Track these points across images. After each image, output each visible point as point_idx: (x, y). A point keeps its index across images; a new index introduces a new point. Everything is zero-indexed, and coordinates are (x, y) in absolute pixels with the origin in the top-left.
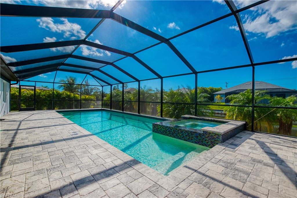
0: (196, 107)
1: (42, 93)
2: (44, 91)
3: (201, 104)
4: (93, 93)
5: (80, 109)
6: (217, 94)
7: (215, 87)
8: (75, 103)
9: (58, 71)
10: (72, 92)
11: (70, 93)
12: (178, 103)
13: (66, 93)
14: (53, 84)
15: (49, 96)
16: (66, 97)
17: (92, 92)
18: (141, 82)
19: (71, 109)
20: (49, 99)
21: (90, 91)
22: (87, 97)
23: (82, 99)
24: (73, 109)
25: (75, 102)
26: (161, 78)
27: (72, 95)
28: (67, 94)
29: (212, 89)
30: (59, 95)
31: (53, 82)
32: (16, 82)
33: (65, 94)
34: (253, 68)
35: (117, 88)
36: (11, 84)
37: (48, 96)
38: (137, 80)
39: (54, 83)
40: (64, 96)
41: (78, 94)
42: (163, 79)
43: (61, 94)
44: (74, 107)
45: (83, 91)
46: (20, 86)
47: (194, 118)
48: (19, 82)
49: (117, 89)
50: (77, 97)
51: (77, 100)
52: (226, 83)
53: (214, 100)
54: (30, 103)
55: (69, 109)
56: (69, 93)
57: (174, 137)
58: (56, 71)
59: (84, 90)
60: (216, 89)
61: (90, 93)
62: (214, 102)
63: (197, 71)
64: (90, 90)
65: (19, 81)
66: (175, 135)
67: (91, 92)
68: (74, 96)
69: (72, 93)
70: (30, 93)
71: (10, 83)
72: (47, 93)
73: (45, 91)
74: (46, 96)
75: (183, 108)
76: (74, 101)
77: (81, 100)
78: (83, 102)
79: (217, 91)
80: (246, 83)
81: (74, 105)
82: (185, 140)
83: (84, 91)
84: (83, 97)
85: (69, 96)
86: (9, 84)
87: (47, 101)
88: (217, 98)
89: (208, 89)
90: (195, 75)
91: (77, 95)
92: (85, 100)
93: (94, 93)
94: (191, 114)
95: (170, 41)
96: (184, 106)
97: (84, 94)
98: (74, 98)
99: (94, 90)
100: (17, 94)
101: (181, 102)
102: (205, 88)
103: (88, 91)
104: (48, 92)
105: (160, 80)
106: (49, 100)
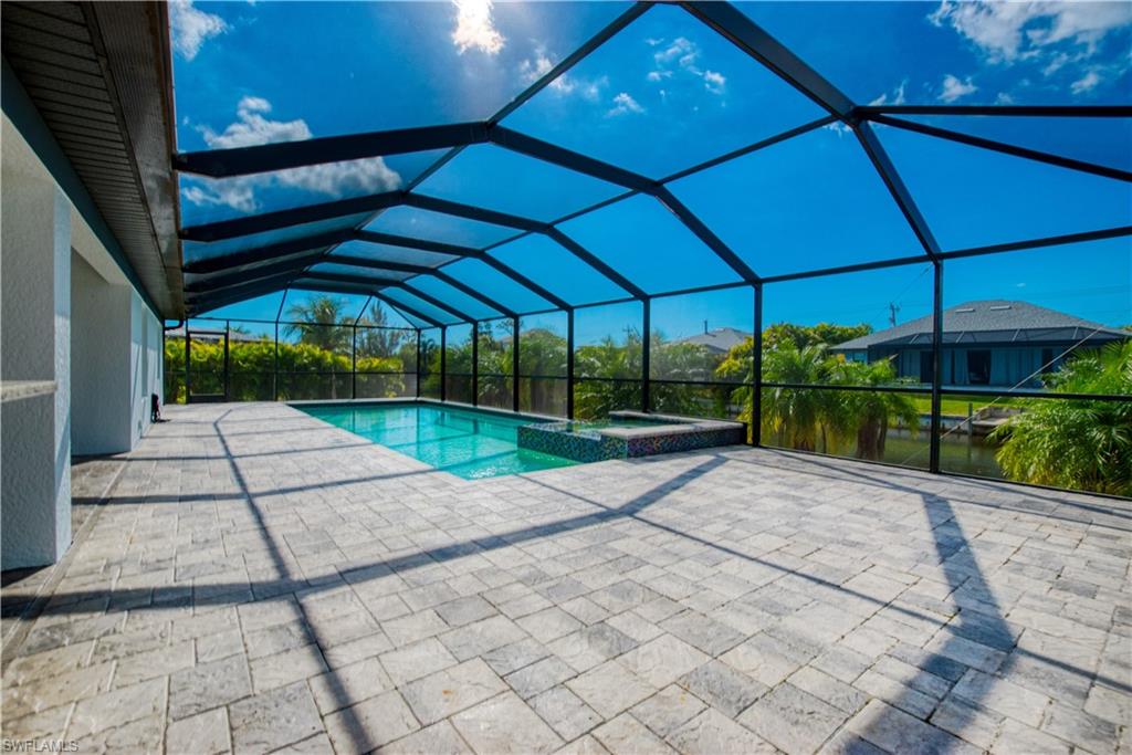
1: (238, 351)
2: (242, 346)
4: (397, 350)
5: (354, 398)
8: (336, 383)
9: (289, 290)
10: (329, 348)
11: (322, 350)
13: (308, 352)
14: (274, 325)
15: (260, 361)
16: (312, 363)
17: (397, 344)
18: (575, 311)
20: (259, 370)
21: (387, 344)
22: (376, 362)
23: (357, 371)
24: (331, 398)
25: (337, 378)
26: (646, 298)
27: (329, 356)
28: (313, 355)
29: (830, 332)
30: (287, 360)
31: (275, 320)
32: (177, 323)
33: (306, 354)
35: (485, 329)
36: (165, 329)
37: (256, 360)
38: (563, 306)
39: (277, 323)
40: (305, 361)
41: (347, 355)
42: (652, 301)
43: (295, 355)
44: (334, 393)
45: (366, 341)
46: (188, 333)
48: (185, 322)
49: (485, 333)
50: (343, 363)
51: (343, 374)
52: (893, 306)
54: (206, 383)
55: (321, 399)
56: (317, 352)
58: (283, 292)
59: (369, 339)
60: (843, 330)
61: (389, 350)
63: (761, 276)
64: (388, 338)
65: (187, 320)
67: (394, 344)
68: (336, 363)
70: (206, 352)
71: (163, 324)
72: (255, 352)
73: (247, 345)
74: (251, 362)
76: (334, 377)
77: (354, 373)
78: (364, 379)
80: (959, 307)
81: (334, 387)
83: (369, 343)
84: (362, 363)
85: (318, 361)
86: (161, 328)
87: (254, 377)
89: (813, 331)
90: (753, 290)
91: (344, 359)
92: (369, 372)
93: (403, 347)
97: (369, 351)
98: (335, 368)
99: (404, 338)
102: (797, 328)
103: (383, 343)
104: (258, 350)
106: (261, 374)
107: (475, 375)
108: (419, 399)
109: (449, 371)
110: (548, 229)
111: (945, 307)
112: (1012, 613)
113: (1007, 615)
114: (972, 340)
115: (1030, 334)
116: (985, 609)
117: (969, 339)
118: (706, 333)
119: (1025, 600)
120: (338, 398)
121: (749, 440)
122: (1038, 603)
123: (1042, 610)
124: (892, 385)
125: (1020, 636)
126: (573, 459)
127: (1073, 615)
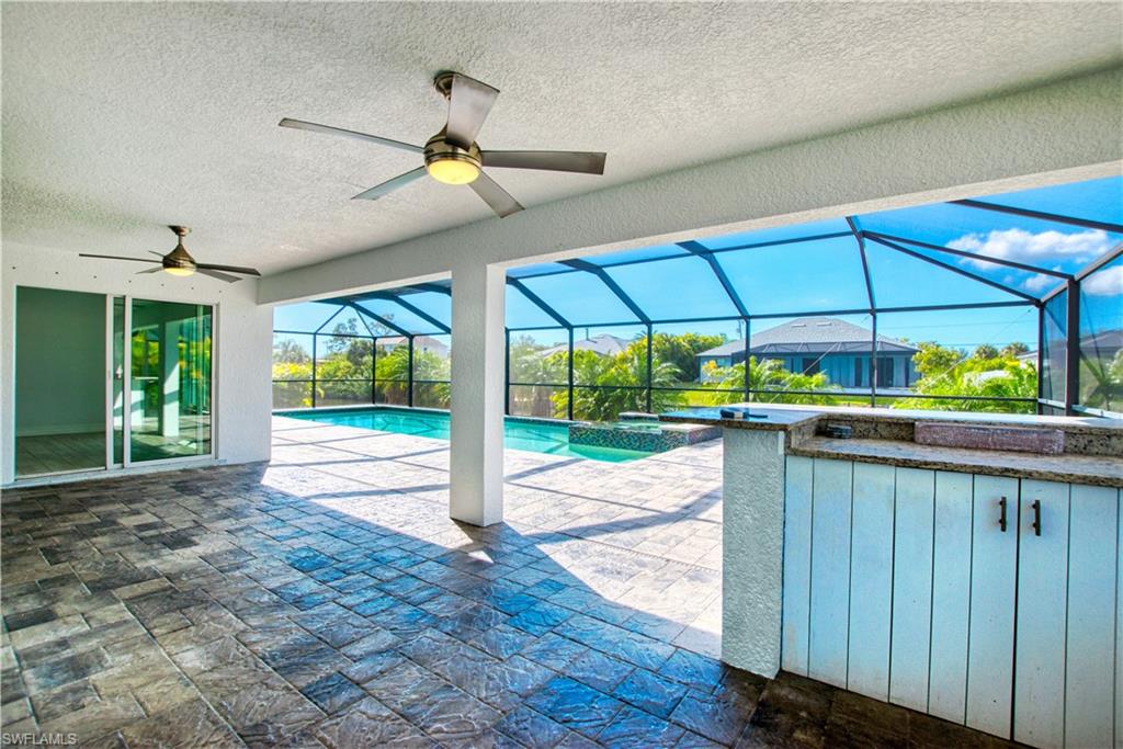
0: (649, 395)
3: (663, 388)
6: (709, 358)
7: (706, 335)
12: (608, 388)
29: (695, 341)
34: (747, 323)
47: (646, 418)
53: (698, 376)
57: (614, 446)
60: (706, 340)
62: (699, 383)
66: (614, 443)
75: (620, 400)
79: (709, 347)
80: (794, 322)
82: (632, 449)
88: (708, 369)
89: (681, 340)
94: (638, 410)
96: (621, 392)
101: (613, 383)
102: (672, 336)
115: (848, 346)
117: (805, 350)
118: (588, 339)
124: (825, 390)
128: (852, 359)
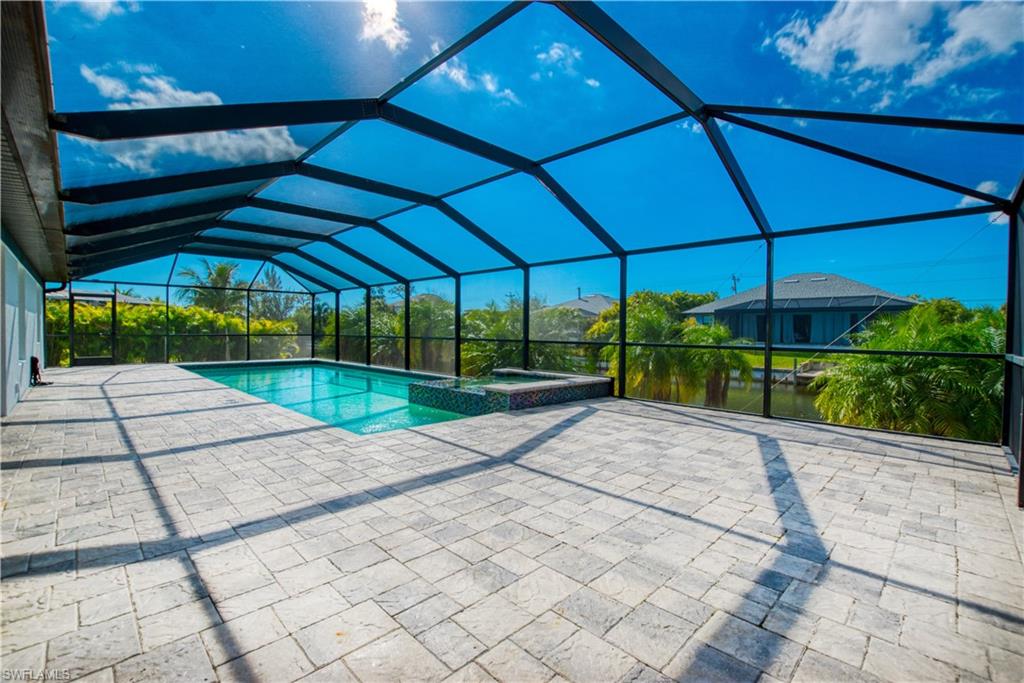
1: (127, 314)
2: (131, 308)
4: (292, 313)
5: (248, 359)
7: (693, 292)
8: (230, 343)
9: (180, 254)
11: (215, 312)
13: (200, 314)
14: (165, 288)
15: (150, 323)
16: (200, 325)
17: (292, 307)
18: (463, 278)
19: (218, 360)
20: (148, 332)
21: (282, 308)
22: (269, 325)
23: (251, 332)
24: (224, 359)
25: (231, 340)
26: (526, 267)
27: (222, 319)
28: (205, 318)
29: (684, 299)
30: (179, 322)
31: (166, 283)
32: (59, 285)
33: (198, 317)
34: (770, 245)
35: (377, 294)
36: (46, 291)
37: (144, 323)
38: (450, 273)
39: (168, 286)
40: (195, 323)
41: (241, 317)
42: (531, 269)
43: (187, 318)
44: (228, 355)
45: (260, 304)
46: (72, 295)
48: (68, 285)
49: (378, 297)
50: (237, 326)
51: (236, 336)
52: (734, 277)
54: (90, 346)
56: (210, 315)
58: (174, 255)
59: (264, 302)
60: (694, 297)
61: (284, 313)
63: (626, 249)
64: (283, 302)
65: (69, 282)
67: (288, 307)
68: (229, 325)
69: (222, 312)
70: (91, 314)
71: (44, 286)
72: (145, 314)
73: (136, 308)
74: (139, 324)
76: (228, 338)
77: (248, 335)
78: (258, 340)
79: (694, 304)
80: (786, 278)
81: (228, 349)
83: (264, 306)
84: (256, 325)
85: (211, 324)
86: (41, 289)
87: (144, 340)
89: (668, 298)
90: (619, 261)
91: (236, 320)
92: (263, 334)
93: (298, 311)
95: (544, 166)
97: (264, 314)
98: (228, 329)
99: (299, 302)
100: (51, 316)
103: (277, 306)
104: (148, 312)
105: (520, 272)
106: (150, 337)
107: (369, 336)
108: (314, 359)
109: (343, 332)
110: (436, 202)
111: (775, 278)
112: (826, 531)
113: (823, 534)
114: (796, 307)
115: (841, 301)
116: (806, 529)
117: (794, 305)
118: (580, 299)
119: (836, 520)
120: (232, 359)
121: (616, 393)
122: (845, 522)
123: (849, 528)
124: (731, 344)
125: (832, 550)
126: (461, 412)
127: (871, 530)
128: (848, 315)
